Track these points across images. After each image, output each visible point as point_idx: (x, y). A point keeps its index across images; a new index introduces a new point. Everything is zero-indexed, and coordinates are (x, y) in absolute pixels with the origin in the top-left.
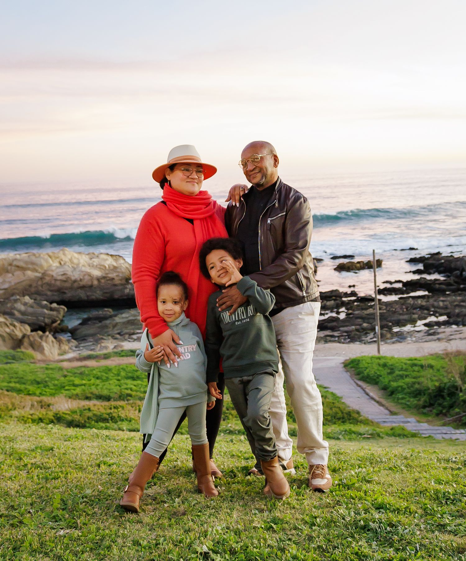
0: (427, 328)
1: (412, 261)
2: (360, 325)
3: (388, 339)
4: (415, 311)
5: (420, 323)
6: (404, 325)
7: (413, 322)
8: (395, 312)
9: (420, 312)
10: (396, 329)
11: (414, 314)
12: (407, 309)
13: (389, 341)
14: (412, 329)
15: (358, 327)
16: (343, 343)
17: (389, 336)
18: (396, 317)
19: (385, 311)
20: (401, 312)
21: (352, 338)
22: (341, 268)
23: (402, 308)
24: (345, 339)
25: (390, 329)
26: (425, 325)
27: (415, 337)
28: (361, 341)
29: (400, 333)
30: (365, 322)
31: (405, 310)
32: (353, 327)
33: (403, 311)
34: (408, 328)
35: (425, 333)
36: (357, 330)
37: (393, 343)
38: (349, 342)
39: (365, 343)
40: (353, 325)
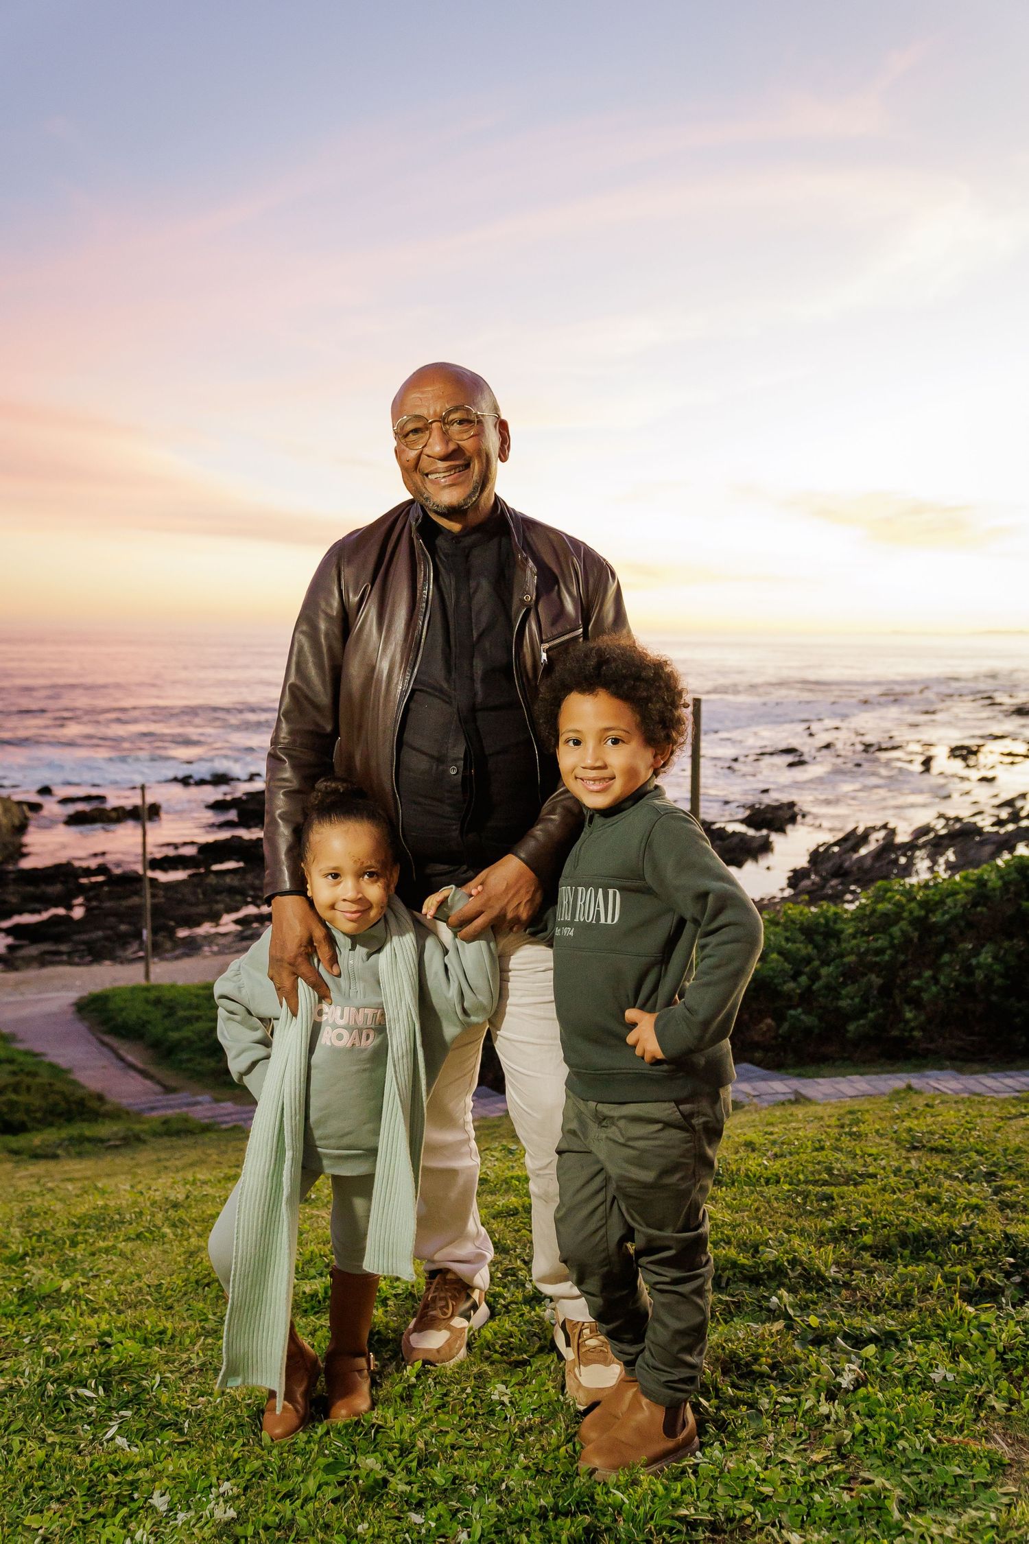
0: (239, 928)
1: (218, 806)
2: (112, 928)
3: (166, 951)
4: (218, 898)
5: (227, 918)
6: (199, 924)
7: (215, 918)
8: (180, 902)
9: (227, 900)
10: (182, 933)
11: (217, 902)
12: (204, 894)
13: (168, 955)
14: (213, 930)
15: (109, 932)
16: (78, 964)
17: (168, 945)
18: (184, 910)
19: (163, 900)
20: (193, 899)
21: (96, 954)
22: (75, 820)
23: (195, 894)
24: (81, 957)
25: (171, 933)
26: (237, 922)
27: (217, 945)
28: (114, 959)
29: (189, 939)
30: (122, 922)
31: (201, 896)
32: (100, 933)
33: (198, 898)
34: (206, 928)
35: (236, 936)
36: (107, 938)
37: (177, 958)
38: (91, 963)
39: (122, 963)
40: (98, 929)
